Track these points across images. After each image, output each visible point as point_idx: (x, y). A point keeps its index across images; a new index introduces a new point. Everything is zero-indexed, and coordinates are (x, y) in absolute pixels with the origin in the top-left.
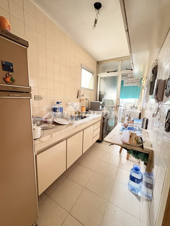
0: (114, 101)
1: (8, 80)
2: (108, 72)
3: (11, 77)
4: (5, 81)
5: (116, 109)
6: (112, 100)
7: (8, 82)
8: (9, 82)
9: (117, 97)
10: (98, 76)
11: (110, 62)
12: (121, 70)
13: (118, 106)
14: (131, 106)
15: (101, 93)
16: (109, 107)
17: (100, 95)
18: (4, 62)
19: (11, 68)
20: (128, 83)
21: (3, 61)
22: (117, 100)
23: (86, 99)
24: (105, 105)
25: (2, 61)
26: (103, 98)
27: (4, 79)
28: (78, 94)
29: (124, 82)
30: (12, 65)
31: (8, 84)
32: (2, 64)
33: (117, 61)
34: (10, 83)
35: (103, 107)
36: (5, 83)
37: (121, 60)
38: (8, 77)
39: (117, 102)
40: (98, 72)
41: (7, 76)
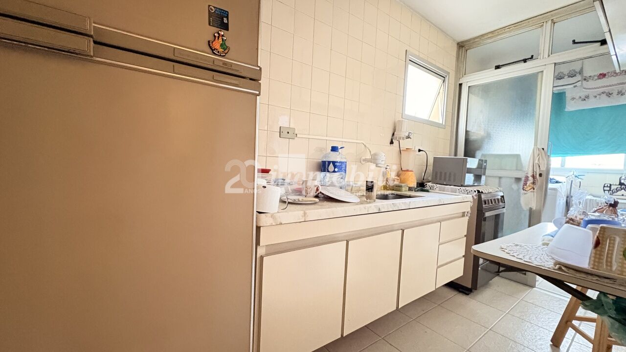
0: (522, 159)
1: (217, 45)
2: (498, 67)
3: (222, 39)
4: (211, 48)
5: (534, 183)
6: (517, 157)
7: (215, 49)
8: (217, 50)
9: (536, 144)
10: (461, 85)
11: (507, 35)
12: (551, 52)
13: (540, 175)
14: (608, 182)
15: (471, 134)
16: (503, 180)
17: (467, 141)
18: (213, 8)
19: (225, 20)
20: (587, 97)
21: (211, 7)
22: (536, 155)
23: (420, 151)
24: (488, 172)
25: (209, 6)
26: (479, 150)
27: (209, 42)
28: (393, 134)
29: (568, 95)
30: (228, 15)
31: (216, 54)
32: (209, 10)
33: (534, 27)
34: (218, 52)
35: (478, 178)
36: (209, 50)
37: (550, 22)
38: (217, 39)
39: (536, 162)
40: (461, 70)
41: (215, 36)
